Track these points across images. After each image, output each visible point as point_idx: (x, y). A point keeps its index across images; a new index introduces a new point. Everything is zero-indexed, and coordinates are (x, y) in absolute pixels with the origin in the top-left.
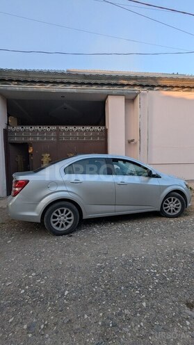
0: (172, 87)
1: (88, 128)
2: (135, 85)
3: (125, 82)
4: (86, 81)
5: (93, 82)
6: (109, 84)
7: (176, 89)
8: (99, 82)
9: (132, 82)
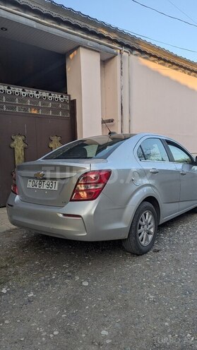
0: (151, 55)
1: (45, 94)
2: (115, 41)
3: (105, 33)
4: (55, 14)
5: (64, 18)
6: (85, 30)
7: (152, 58)
8: (73, 21)
9: (113, 36)
